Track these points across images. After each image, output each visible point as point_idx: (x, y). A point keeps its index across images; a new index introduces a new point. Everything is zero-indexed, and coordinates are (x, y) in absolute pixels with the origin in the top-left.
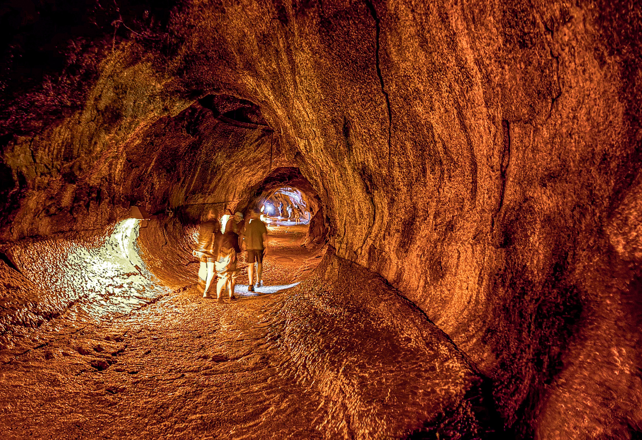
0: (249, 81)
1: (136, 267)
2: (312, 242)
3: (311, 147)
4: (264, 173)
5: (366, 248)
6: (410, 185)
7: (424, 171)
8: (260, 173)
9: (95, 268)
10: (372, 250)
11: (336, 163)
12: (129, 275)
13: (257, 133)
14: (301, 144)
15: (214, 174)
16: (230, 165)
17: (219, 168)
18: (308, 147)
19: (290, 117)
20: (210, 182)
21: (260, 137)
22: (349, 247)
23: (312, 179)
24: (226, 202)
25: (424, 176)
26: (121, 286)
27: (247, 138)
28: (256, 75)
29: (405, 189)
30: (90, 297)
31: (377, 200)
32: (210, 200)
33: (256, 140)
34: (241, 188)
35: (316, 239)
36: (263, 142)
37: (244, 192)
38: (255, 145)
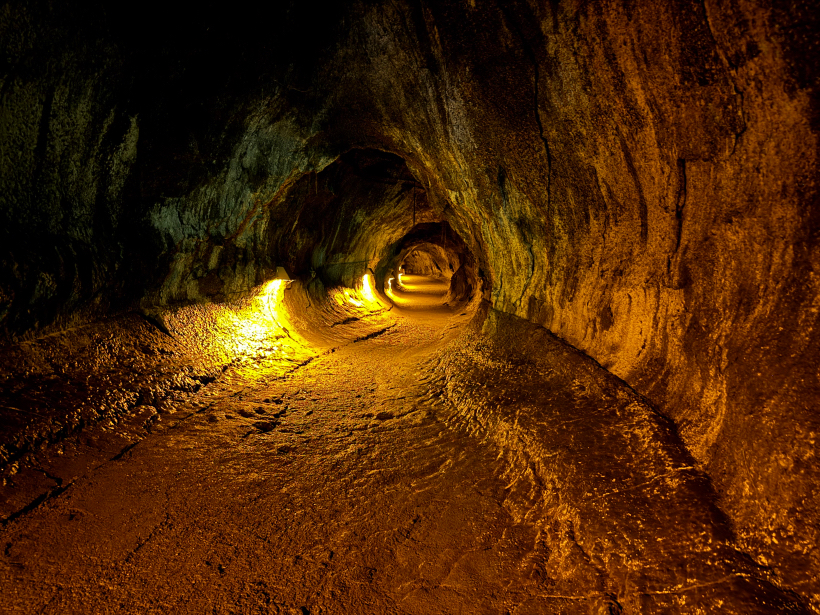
0: (396, 134)
1: (285, 330)
2: (454, 299)
3: (463, 199)
4: (404, 229)
5: (525, 300)
6: (571, 233)
7: (587, 217)
8: (400, 230)
9: (243, 331)
10: (532, 300)
11: (490, 214)
12: (277, 338)
13: (397, 188)
14: (453, 196)
15: (354, 232)
16: (370, 223)
17: (359, 225)
18: (459, 199)
19: (439, 168)
20: (351, 240)
21: (399, 193)
22: (507, 300)
23: (462, 231)
24: (367, 261)
25: (588, 222)
26: (271, 350)
27: (387, 194)
28: (403, 126)
29: (565, 237)
30: (242, 361)
31: (535, 249)
32: (351, 259)
33: (396, 196)
34: (381, 245)
35: (459, 297)
36: (403, 198)
37: (384, 250)
38: (395, 200)
